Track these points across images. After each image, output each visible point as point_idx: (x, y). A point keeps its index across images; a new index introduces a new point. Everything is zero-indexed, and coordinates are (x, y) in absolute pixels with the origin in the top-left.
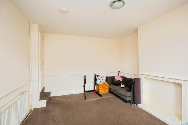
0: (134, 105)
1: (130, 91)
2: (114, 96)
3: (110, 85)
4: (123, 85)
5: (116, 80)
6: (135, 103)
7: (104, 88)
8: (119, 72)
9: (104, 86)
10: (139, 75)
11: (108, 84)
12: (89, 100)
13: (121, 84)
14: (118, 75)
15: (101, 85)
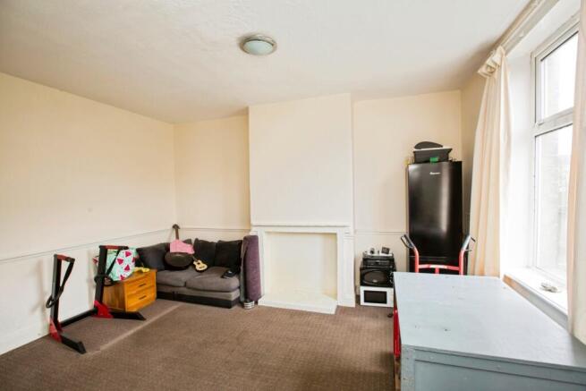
0: (250, 305)
1: (237, 272)
2: (181, 304)
3: (161, 273)
4: (200, 266)
5: (175, 253)
6: (251, 301)
7: (140, 289)
8: (176, 227)
9: (141, 282)
10: (254, 229)
11: (154, 272)
12: (103, 348)
13: (195, 263)
14: (177, 237)
15: (128, 283)
